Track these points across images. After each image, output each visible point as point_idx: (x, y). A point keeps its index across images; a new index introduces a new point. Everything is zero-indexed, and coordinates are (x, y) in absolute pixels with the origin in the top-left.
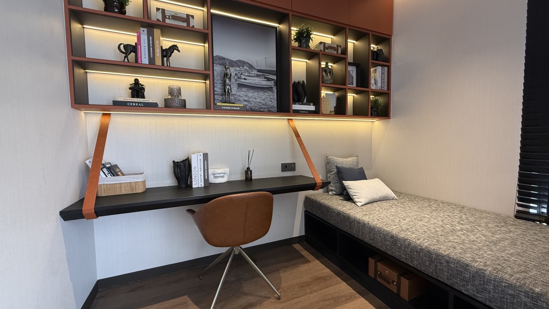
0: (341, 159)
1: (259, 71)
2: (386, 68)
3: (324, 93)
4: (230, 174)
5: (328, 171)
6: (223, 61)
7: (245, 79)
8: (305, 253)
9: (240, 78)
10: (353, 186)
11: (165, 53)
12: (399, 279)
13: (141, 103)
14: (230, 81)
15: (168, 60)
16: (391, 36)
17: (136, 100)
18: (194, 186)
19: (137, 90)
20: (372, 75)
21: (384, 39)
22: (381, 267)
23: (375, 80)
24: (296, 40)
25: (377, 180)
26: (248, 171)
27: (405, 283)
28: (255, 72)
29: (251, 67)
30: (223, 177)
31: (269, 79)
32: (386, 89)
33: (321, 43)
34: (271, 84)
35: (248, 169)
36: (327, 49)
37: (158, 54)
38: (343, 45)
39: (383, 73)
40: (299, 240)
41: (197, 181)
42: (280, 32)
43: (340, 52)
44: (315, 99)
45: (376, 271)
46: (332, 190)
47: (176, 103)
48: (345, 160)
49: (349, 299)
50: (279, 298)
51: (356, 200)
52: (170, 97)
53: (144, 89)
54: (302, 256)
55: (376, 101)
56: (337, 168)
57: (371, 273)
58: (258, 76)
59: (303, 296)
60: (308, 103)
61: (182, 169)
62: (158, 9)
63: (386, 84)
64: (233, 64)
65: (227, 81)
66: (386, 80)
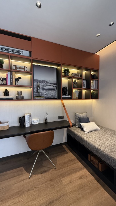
0: (80, 114)
1: (50, 84)
2: (97, 81)
3: (74, 90)
4: (40, 121)
5: (76, 119)
6: (37, 81)
7: (45, 87)
8: (67, 149)
9: (43, 86)
10: (84, 125)
11: (16, 80)
12: (98, 163)
13: (7, 98)
14: (40, 88)
15: (17, 82)
16: (99, 70)
17: (6, 97)
18: (26, 126)
19: (6, 93)
20: (92, 83)
21: (96, 71)
22: (93, 158)
23: (93, 85)
24: (64, 72)
25: (93, 122)
26: (46, 120)
27: (100, 165)
28: (49, 84)
29: (47, 82)
30: (37, 122)
31: (54, 86)
32: (97, 88)
33: (73, 73)
34: (55, 88)
35: (46, 119)
36: (75, 75)
37: (14, 80)
38: (81, 74)
39: (96, 83)
40: (65, 144)
41: (27, 125)
42: (58, 69)
43: (80, 76)
44: (71, 93)
45: (91, 159)
46: (77, 126)
47: (20, 97)
48: (82, 114)
49: (81, 169)
50: (55, 169)
51: (85, 131)
52: (18, 95)
53: (9, 93)
54: (66, 151)
55: (93, 93)
56: (79, 118)
57: (89, 160)
58: (50, 85)
59: (64, 168)
60: (68, 95)
61: (22, 120)
62: (14, 66)
63: (97, 87)
64: (41, 82)
65: (39, 88)
66: (97, 85)
